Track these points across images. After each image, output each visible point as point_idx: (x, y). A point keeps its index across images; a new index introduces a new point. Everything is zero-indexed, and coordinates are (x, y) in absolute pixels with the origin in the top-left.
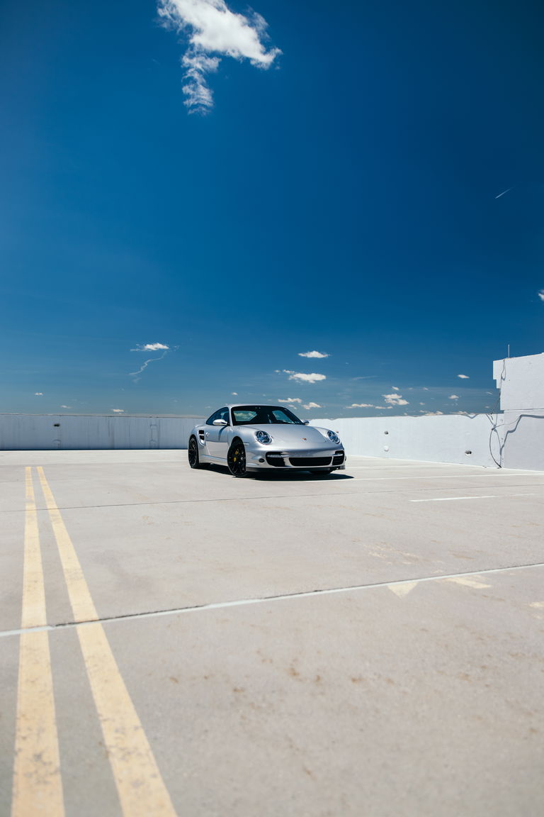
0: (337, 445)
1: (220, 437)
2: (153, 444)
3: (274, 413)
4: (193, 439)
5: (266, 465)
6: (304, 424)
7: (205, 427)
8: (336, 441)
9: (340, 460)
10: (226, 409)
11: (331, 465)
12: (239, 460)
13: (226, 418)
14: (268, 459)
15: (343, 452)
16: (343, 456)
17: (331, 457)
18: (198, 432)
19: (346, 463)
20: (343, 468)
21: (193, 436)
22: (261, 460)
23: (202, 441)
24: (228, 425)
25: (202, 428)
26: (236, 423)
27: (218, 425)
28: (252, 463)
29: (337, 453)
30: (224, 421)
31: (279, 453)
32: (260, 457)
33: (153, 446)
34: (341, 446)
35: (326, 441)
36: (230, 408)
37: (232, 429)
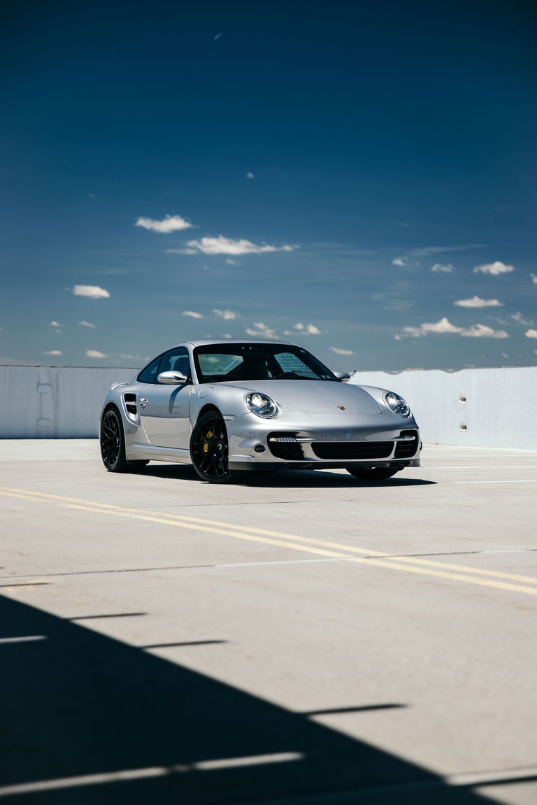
0: (403, 420)
1: (171, 407)
2: (45, 426)
3: (278, 357)
4: (112, 412)
5: (268, 457)
6: (339, 380)
7: (137, 388)
8: (403, 412)
9: (409, 448)
10: (184, 350)
11: (391, 457)
12: (213, 448)
13: (183, 366)
14: (271, 445)
15: (415, 433)
16: (416, 442)
17: (393, 443)
18: (122, 398)
19: (421, 455)
20: (416, 464)
21: (111, 406)
22: (259, 448)
23: (132, 416)
24: (190, 382)
25: (130, 390)
26: (203, 380)
27: (168, 382)
28: (239, 453)
29: (403, 434)
30: (179, 375)
31: (292, 434)
32: (256, 442)
33: (44, 432)
34: (413, 421)
35: (383, 412)
36: (191, 348)
37: (196, 390)
